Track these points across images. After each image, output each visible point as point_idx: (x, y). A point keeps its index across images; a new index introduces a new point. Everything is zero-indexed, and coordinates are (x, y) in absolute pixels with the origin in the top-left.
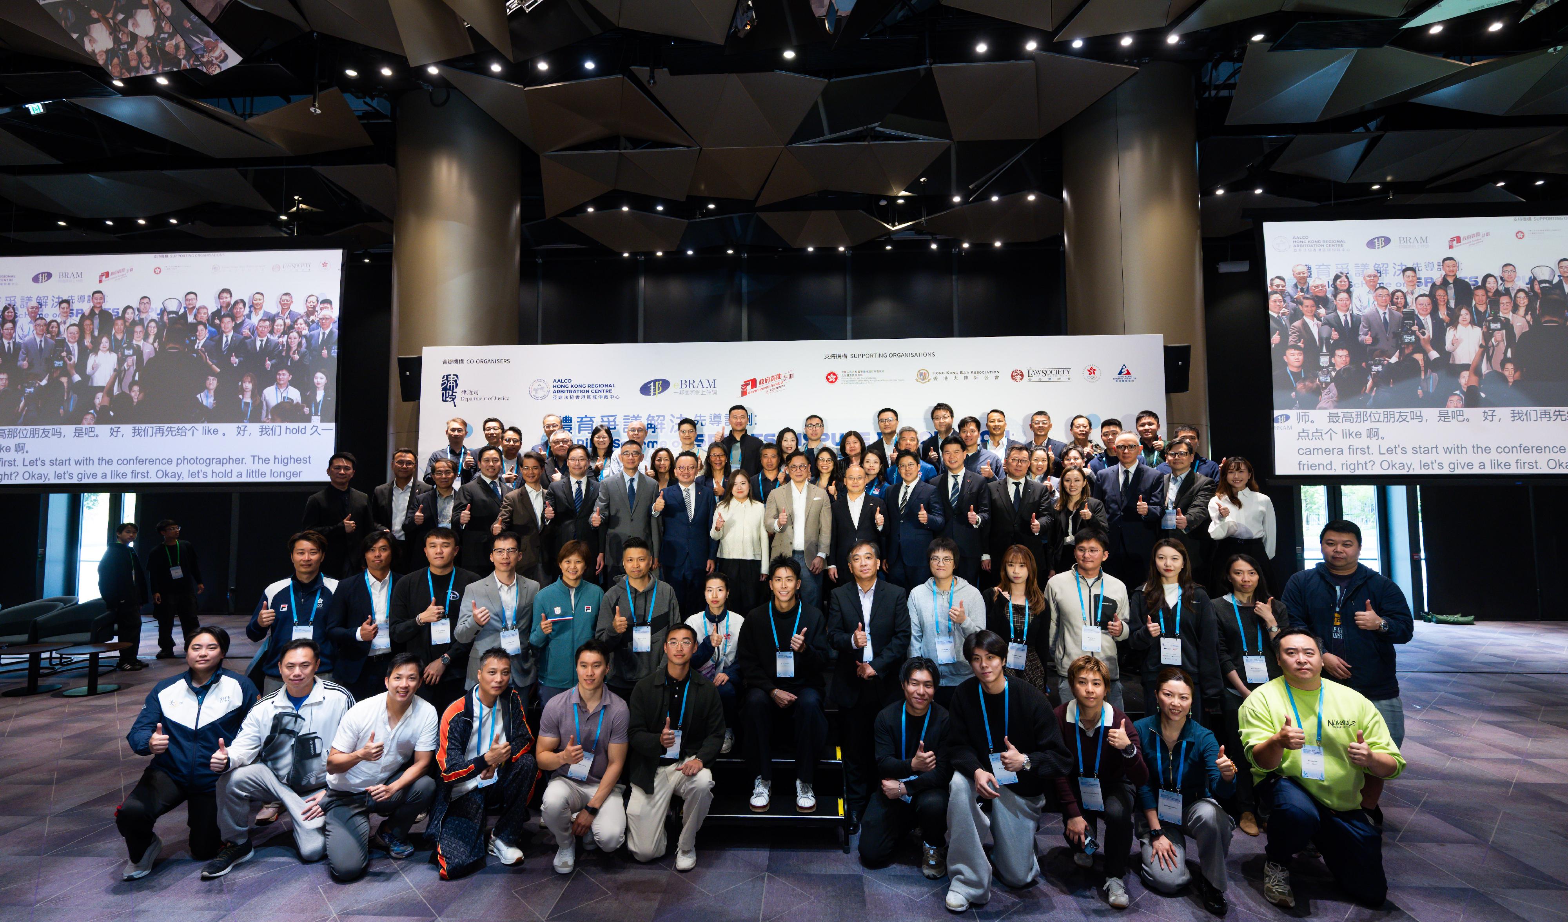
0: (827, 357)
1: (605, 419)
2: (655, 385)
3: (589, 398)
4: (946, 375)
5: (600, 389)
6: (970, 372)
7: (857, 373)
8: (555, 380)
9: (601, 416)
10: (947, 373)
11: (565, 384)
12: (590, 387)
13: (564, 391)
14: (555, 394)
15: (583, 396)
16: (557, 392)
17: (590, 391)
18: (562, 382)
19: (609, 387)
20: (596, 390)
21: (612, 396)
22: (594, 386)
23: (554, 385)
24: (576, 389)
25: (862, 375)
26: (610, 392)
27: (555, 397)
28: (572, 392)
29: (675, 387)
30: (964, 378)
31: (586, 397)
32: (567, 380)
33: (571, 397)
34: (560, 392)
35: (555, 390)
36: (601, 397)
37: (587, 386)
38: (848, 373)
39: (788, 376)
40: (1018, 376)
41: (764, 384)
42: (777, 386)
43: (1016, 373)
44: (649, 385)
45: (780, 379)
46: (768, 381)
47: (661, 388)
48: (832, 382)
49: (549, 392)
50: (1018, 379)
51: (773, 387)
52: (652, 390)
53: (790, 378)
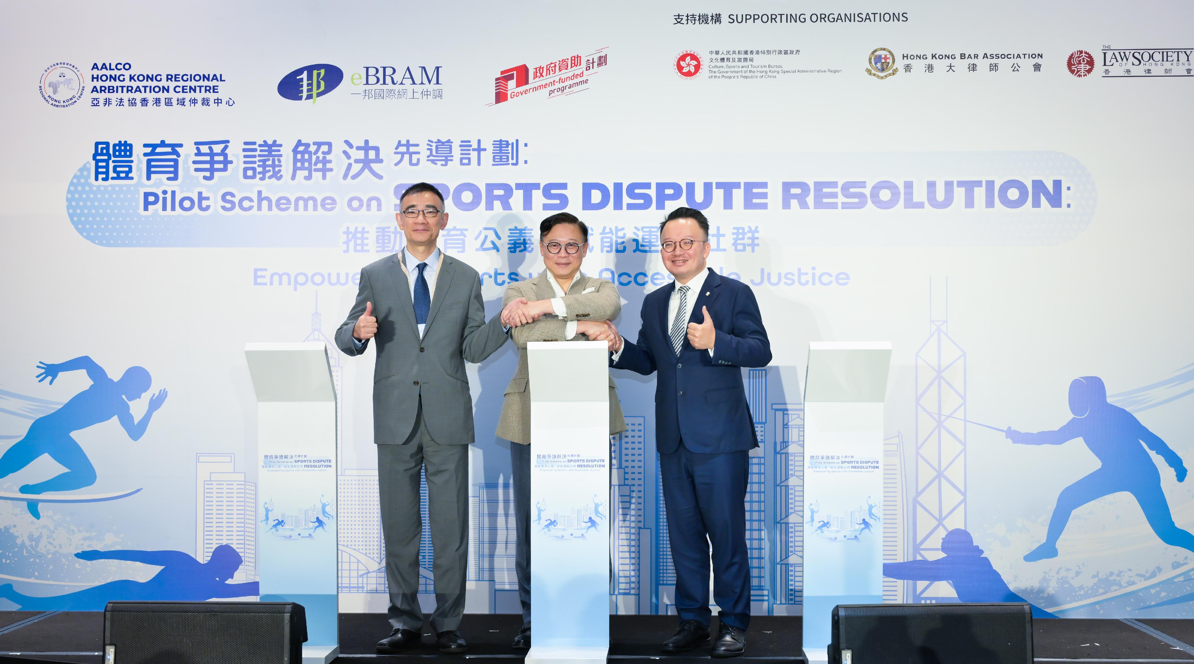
0: (678, 19)
1: (205, 149)
2: (310, 77)
3: (169, 103)
4: (929, 61)
5: (193, 84)
6: (981, 56)
7: (743, 56)
8: (95, 64)
9: (196, 143)
10: (933, 56)
11: (118, 73)
12: (171, 79)
13: (115, 89)
14: (95, 95)
15: (156, 99)
16: (99, 91)
17: (171, 90)
18: (110, 69)
19: (212, 81)
20: (183, 87)
21: (218, 99)
22: (180, 79)
23: (93, 76)
24: (141, 84)
25: (751, 60)
26: (214, 92)
27: (95, 102)
28: (133, 91)
29: (353, 82)
30: (969, 68)
31: (163, 102)
32: (121, 64)
33: (129, 100)
34: (107, 91)
35: (95, 87)
36: (194, 101)
37: (164, 78)
38: (723, 56)
39: (596, 60)
40: (1082, 65)
41: (543, 78)
42: (571, 82)
43: (1079, 57)
44: (298, 78)
45: (578, 67)
46: (553, 71)
47: (323, 83)
48: (689, 74)
49: (83, 90)
50: (1082, 74)
51: (564, 85)
52: (305, 88)
53: (599, 65)
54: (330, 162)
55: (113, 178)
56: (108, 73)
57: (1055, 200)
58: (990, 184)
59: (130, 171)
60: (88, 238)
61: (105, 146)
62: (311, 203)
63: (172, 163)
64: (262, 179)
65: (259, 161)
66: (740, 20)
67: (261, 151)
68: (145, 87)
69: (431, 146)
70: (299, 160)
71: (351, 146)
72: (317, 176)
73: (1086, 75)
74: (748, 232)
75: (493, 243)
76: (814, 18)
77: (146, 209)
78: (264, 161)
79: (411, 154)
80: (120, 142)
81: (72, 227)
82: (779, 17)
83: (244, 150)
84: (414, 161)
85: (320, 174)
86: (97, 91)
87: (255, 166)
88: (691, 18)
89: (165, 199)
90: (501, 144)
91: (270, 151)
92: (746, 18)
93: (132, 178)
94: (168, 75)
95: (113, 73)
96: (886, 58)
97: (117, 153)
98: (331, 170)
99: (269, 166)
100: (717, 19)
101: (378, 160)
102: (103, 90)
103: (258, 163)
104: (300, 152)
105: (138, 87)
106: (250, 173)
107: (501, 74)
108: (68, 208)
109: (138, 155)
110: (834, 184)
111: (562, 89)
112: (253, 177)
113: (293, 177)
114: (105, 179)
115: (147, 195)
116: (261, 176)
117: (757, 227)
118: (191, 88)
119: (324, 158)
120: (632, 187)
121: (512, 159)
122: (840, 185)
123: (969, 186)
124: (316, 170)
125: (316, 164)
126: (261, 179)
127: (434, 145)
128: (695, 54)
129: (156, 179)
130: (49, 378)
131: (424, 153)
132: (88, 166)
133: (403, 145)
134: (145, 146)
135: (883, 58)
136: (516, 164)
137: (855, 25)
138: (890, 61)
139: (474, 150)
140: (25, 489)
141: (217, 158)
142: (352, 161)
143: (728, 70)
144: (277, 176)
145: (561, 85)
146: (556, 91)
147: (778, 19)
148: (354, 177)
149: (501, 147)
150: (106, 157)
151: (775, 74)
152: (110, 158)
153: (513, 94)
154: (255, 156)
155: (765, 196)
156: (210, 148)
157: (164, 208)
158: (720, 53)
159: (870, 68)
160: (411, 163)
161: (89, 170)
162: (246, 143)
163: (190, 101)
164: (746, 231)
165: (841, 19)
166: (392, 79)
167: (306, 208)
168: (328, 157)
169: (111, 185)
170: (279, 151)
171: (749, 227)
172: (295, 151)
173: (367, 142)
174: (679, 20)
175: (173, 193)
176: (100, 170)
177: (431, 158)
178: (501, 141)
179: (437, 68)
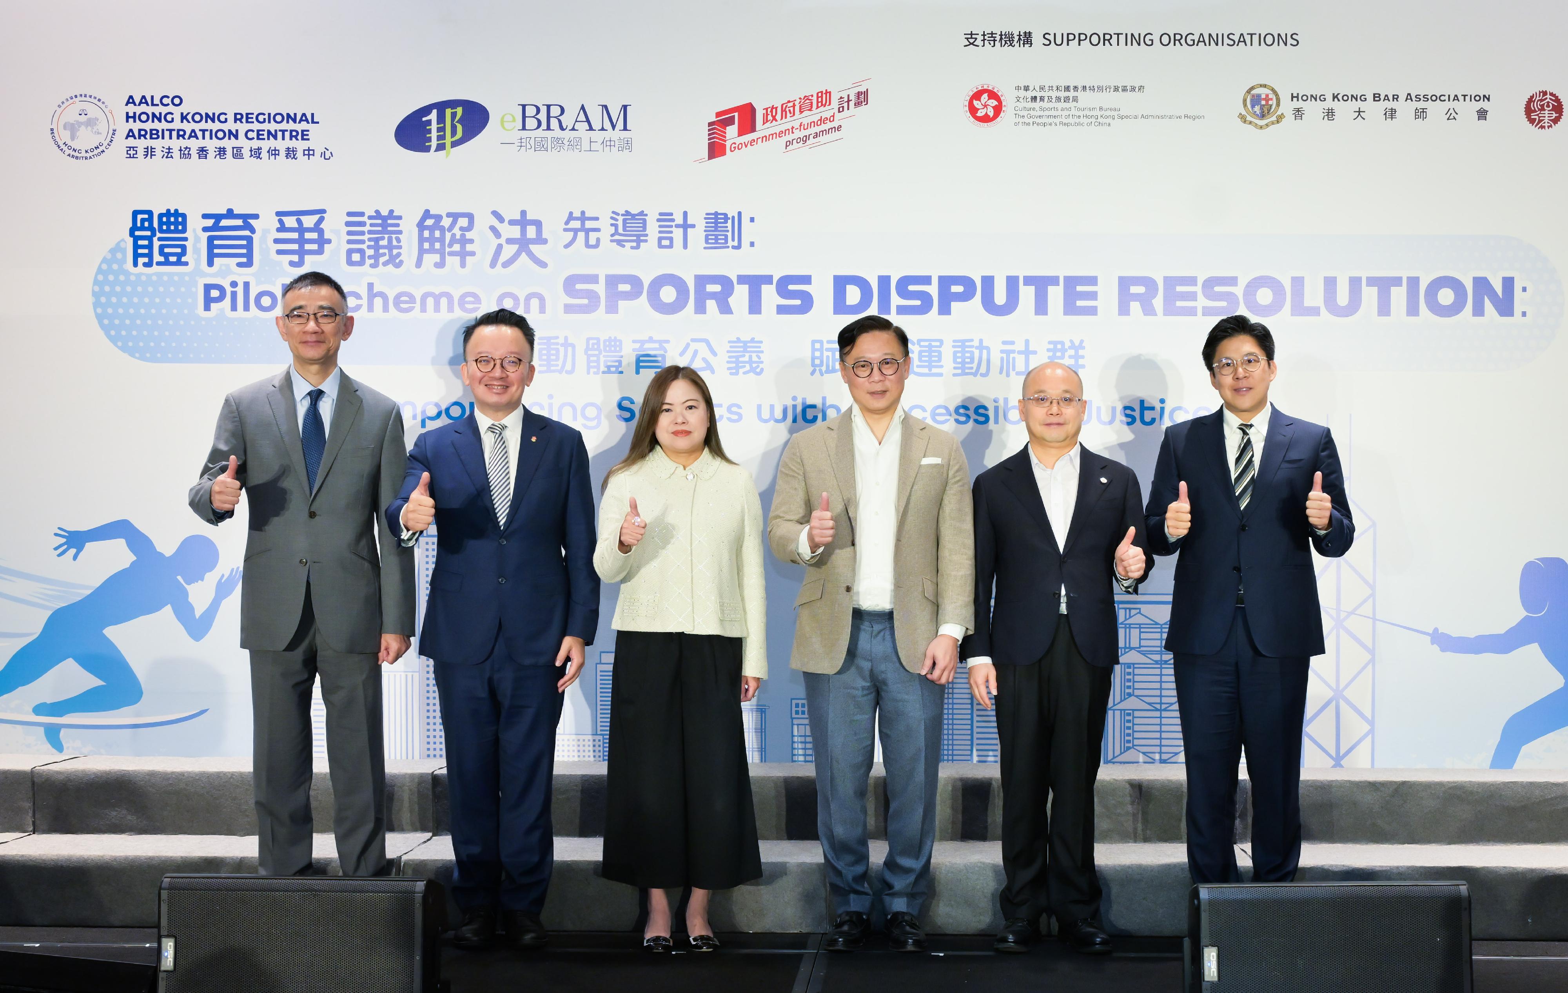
0: (971, 39)
1: (290, 222)
2: (441, 119)
3: (238, 154)
5: (273, 127)
6: (1402, 97)
7: (1063, 94)
8: (131, 97)
9: (278, 214)
10: (1335, 97)
11: (164, 110)
12: (240, 120)
13: (160, 134)
14: (131, 142)
15: (220, 148)
16: (137, 136)
17: (241, 135)
18: (153, 104)
19: (300, 122)
20: (258, 131)
21: (309, 150)
22: (254, 120)
23: (127, 113)
24: (197, 127)
25: (1075, 99)
26: (303, 139)
27: (132, 152)
28: (187, 136)
29: (504, 128)
30: (1385, 114)
31: (229, 152)
32: (168, 97)
33: (181, 150)
34: (148, 136)
35: (131, 130)
36: (274, 153)
37: (231, 118)
38: (1034, 94)
39: (852, 97)
40: (1546, 112)
41: (777, 123)
42: (817, 129)
43: (1541, 100)
44: (424, 119)
45: (827, 107)
46: (790, 113)
47: (459, 128)
48: (986, 119)
49: (114, 134)
50: (1546, 125)
51: (807, 133)
52: (434, 135)
53: (858, 104)
54: (471, 241)
55: (159, 264)
56: (150, 110)
57: (1505, 307)
58: (1414, 282)
59: (184, 252)
60: (124, 349)
61: (146, 216)
62: (444, 301)
63: (244, 242)
64: (374, 266)
65: (370, 240)
66: (1059, 42)
67: (371, 225)
68: (203, 131)
69: (617, 220)
70: (427, 240)
71: (501, 219)
72: (453, 261)
73: (1551, 126)
74: (1070, 348)
75: (704, 360)
76: (1165, 40)
77: (207, 308)
78: (377, 240)
79: (587, 231)
80: (168, 211)
81: (101, 333)
82: (1115, 37)
83: (348, 224)
84: (592, 241)
85: (457, 259)
86: (134, 136)
87: (364, 246)
88: (991, 38)
89: (234, 295)
90: (716, 218)
91: (384, 225)
92: (1068, 38)
93: (186, 264)
94: (236, 114)
95: (157, 110)
96: (1267, 99)
97: (165, 227)
98: (473, 254)
99: (384, 247)
100: (1026, 39)
101: (540, 240)
102: (142, 134)
103: (367, 243)
104: (428, 228)
105: (193, 131)
106: (356, 257)
107: (716, 118)
108: (96, 305)
109: (194, 230)
110: (1192, 281)
111: (805, 139)
112: (361, 263)
113: (419, 264)
114: (148, 265)
115: (208, 288)
116: (372, 261)
117: (1082, 341)
118: (269, 132)
119: (463, 236)
120: (905, 281)
121: (733, 240)
122: (1200, 283)
123: (1384, 285)
124: (451, 254)
125: (450, 245)
126: (372, 266)
127: (620, 218)
128: (995, 90)
129: (221, 265)
130: (73, 551)
131: (607, 230)
132: (122, 245)
133: (577, 219)
134: (205, 216)
135: (1264, 99)
136: (739, 247)
137: (1223, 51)
138: (1273, 102)
139: (677, 226)
140: (39, 709)
141: (308, 236)
142: (502, 241)
143: (1041, 113)
144: (395, 261)
145: (804, 133)
146: (795, 141)
147: (1114, 40)
148: (506, 265)
149: (716, 223)
150: (148, 233)
151: (1109, 120)
152: (154, 234)
153: (734, 145)
154: (362, 233)
155: (1093, 296)
156: (299, 221)
157: (234, 308)
158: (1031, 88)
159: (1244, 113)
160: (588, 246)
161: (124, 252)
162: (349, 214)
163: (268, 152)
164: (1066, 347)
165: (1204, 41)
166: (560, 121)
167: (437, 309)
168: (469, 235)
169: (156, 274)
170: (398, 225)
171: (1071, 341)
172: (421, 226)
173: (523, 213)
174: (972, 41)
175: (247, 285)
176: (140, 251)
177: (617, 237)
178: (716, 214)
179: (625, 107)
